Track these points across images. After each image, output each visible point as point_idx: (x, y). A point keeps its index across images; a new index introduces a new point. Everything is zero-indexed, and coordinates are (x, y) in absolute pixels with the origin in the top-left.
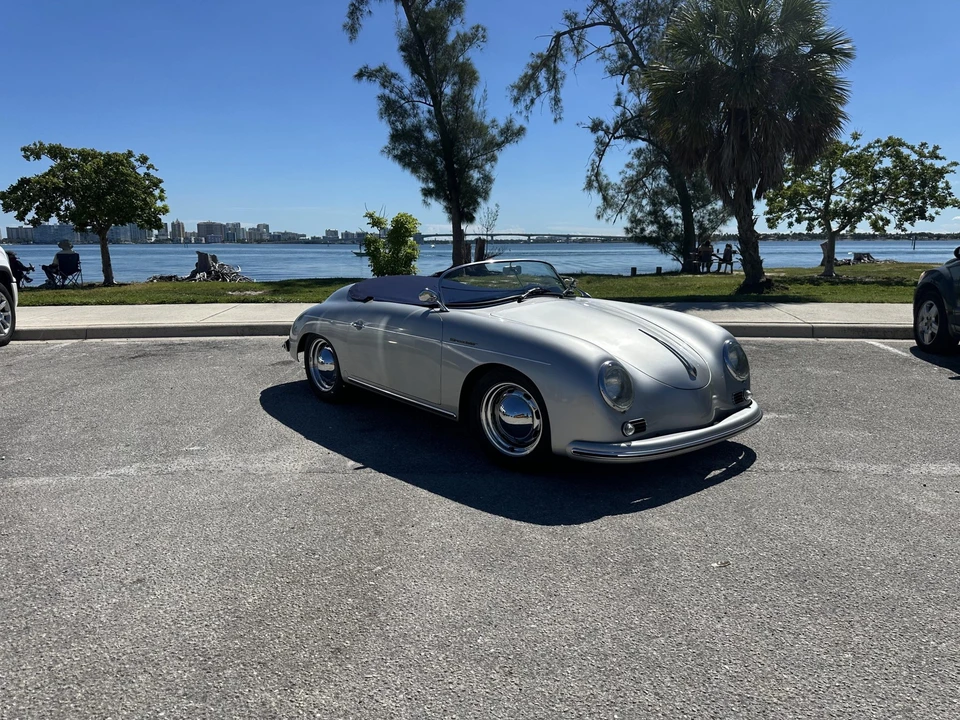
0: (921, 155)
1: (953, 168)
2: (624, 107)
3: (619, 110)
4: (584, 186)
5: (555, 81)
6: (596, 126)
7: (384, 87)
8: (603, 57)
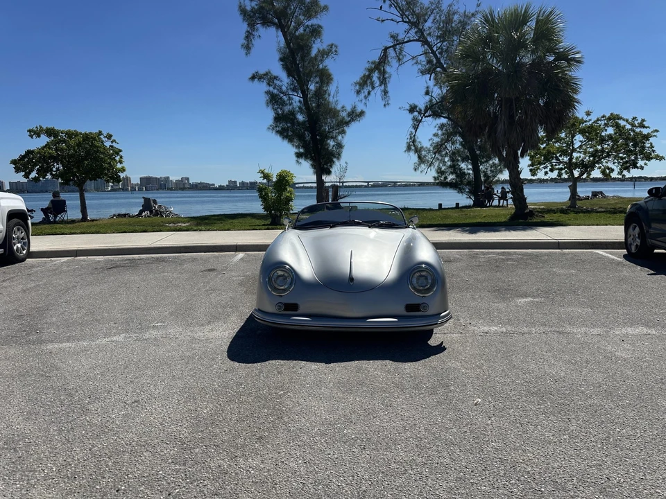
0: (633, 125)
1: (655, 134)
2: (431, 96)
3: (428, 98)
4: (405, 149)
5: (385, 79)
6: (413, 109)
7: (270, 85)
8: (417, 63)
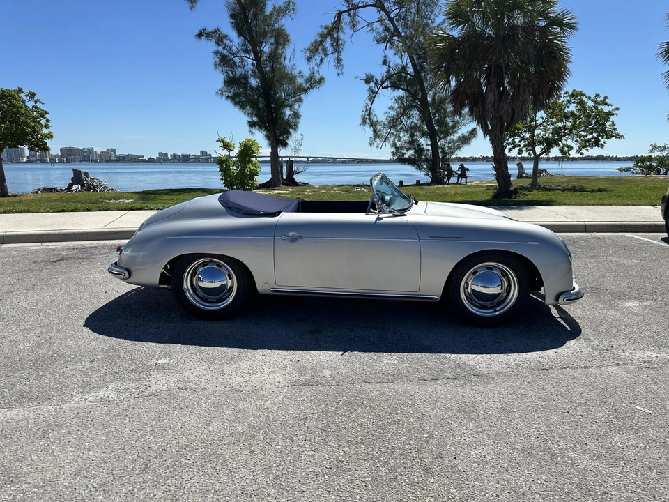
0: (596, 102)
1: (616, 112)
2: (389, 66)
3: (385, 68)
5: (338, 46)
6: (369, 80)
7: (219, 45)
8: (372, 30)
